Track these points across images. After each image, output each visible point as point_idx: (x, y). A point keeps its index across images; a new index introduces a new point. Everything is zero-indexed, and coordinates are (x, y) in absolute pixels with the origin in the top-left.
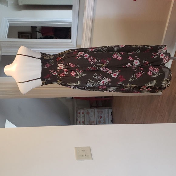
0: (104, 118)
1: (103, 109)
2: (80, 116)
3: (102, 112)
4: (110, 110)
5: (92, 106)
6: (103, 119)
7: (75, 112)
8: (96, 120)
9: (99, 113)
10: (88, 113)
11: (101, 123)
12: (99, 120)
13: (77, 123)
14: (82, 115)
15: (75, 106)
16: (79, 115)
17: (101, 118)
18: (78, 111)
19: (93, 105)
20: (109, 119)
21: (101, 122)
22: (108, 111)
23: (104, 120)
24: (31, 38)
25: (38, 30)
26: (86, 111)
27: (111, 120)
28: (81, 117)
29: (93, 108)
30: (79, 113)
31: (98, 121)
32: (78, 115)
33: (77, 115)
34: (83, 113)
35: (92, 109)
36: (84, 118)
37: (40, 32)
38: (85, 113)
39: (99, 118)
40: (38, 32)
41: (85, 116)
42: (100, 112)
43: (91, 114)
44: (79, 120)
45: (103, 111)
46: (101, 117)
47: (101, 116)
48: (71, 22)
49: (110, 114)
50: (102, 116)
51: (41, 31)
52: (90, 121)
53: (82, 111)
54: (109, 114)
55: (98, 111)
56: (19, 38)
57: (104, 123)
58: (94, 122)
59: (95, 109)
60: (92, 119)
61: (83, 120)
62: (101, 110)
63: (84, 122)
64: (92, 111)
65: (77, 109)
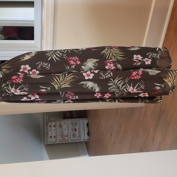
2: (51, 130)
3: (76, 123)
4: (85, 121)
6: (77, 131)
7: (46, 125)
9: (73, 125)
10: (61, 126)
12: (73, 133)
13: (48, 138)
14: (53, 128)
15: (45, 118)
16: (51, 128)
17: (75, 131)
18: (49, 124)
19: (66, 116)
20: (84, 132)
22: (83, 122)
23: (79, 132)
26: (58, 123)
27: (87, 132)
29: (66, 119)
30: (50, 126)
32: (49, 128)
33: (47, 129)
34: (54, 126)
35: (65, 121)
36: (55, 132)
37: (1, 33)
38: (57, 125)
41: (57, 130)
42: (74, 124)
43: (65, 127)
44: (50, 135)
45: (78, 122)
46: (76, 130)
47: (75, 129)
49: (86, 126)
50: (77, 128)
52: (63, 135)
53: (54, 123)
55: (72, 123)
57: (79, 136)
58: (67, 136)
59: (69, 121)
60: (65, 133)
61: (55, 134)
62: (76, 121)
63: (56, 137)
64: (65, 123)
65: (47, 122)
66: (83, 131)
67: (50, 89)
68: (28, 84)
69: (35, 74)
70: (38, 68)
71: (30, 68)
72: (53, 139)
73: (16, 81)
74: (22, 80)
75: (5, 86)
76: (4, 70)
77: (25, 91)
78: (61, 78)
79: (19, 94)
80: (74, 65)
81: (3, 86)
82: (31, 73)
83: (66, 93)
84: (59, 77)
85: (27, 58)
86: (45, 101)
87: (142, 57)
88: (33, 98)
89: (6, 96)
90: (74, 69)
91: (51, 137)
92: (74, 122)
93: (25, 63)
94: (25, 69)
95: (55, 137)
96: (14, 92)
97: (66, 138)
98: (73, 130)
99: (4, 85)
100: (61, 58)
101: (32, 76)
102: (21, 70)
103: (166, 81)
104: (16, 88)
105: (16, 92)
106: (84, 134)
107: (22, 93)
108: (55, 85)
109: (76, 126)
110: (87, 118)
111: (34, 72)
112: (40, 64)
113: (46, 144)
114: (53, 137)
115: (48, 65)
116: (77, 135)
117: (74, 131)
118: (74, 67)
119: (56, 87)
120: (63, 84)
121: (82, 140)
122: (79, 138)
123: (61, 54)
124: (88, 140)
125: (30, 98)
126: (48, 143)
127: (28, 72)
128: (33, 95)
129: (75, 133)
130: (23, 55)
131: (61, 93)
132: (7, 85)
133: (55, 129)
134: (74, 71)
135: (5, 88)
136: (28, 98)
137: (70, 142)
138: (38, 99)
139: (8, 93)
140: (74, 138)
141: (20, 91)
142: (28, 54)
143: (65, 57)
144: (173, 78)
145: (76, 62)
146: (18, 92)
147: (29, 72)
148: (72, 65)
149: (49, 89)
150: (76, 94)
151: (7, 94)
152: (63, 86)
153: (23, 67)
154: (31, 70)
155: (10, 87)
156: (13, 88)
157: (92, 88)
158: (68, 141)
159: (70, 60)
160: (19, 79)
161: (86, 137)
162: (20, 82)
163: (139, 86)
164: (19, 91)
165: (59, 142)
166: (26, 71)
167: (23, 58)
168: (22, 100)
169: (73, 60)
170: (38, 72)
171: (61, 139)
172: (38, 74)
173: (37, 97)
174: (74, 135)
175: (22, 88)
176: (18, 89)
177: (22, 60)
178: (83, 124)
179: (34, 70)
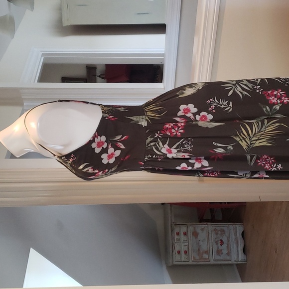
0: (228, 244)
1: (224, 226)
2: (179, 240)
3: (223, 231)
4: (239, 228)
5: (202, 220)
6: (225, 245)
7: (170, 232)
8: (211, 248)
9: (217, 234)
10: (195, 234)
11: (222, 254)
12: (218, 247)
13: (174, 253)
14: (183, 238)
15: (170, 218)
16: (179, 237)
17: (221, 245)
18: (177, 230)
19: (204, 218)
20: (237, 247)
21: (223, 251)
22: (235, 229)
23: (228, 247)
25: (98, 73)
26: (191, 229)
27: (242, 248)
28: (182, 241)
29: (206, 223)
30: (178, 234)
31: (215, 250)
32: (176, 237)
33: (173, 239)
34: (185, 234)
35: (203, 226)
36: (187, 244)
37: (102, 76)
38: (189, 232)
39: (217, 244)
40: (99, 76)
41: (190, 241)
42: (219, 232)
43: (202, 235)
44: (177, 248)
45: (226, 229)
46: (222, 243)
47: (221, 240)
50: (225, 239)
52: (199, 250)
53: (184, 229)
54: (238, 235)
55: (215, 230)
57: (228, 254)
58: (207, 252)
59: (210, 226)
60: (204, 247)
61: (186, 248)
62: (222, 228)
63: (188, 253)
64: (203, 230)
65: (173, 225)
66: (235, 246)
67: (232, 149)
68: (193, 138)
69: (206, 120)
70: (210, 109)
71: (195, 110)
72: (183, 257)
73: (171, 133)
74: (182, 131)
75: (151, 142)
76: (150, 113)
77: (186, 151)
78: (255, 128)
79: (174, 156)
80: (277, 104)
81: (148, 141)
82: (198, 117)
83: (258, 158)
85: (189, 92)
86: (217, 172)
88: (197, 165)
89: (152, 160)
90: (278, 112)
91: (179, 252)
92: (218, 228)
93: (187, 100)
94: (187, 111)
95: (186, 252)
96: (166, 152)
97: (205, 256)
98: (216, 242)
99: (149, 139)
100: (252, 92)
101: (201, 124)
102: (180, 113)
104: (170, 146)
105: (170, 152)
106: (238, 251)
107: (180, 155)
108: (240, 142)
109: (221, 235)
110: (242, 223)
111: (204, 116)
112: (214, 103)
113: (171, 264)
114: (182, 253)
115: (228, 104)
116: (225, 252)
117: (219, 244)
118: (278, 108)
120: (256, 140)
121: (233, 261)
122: (228, 258)
123: (250, 85)
124: (244, 262)
125: (192, 165)
126: (175, 263)
127: (192, 117)
128: (198, 160)
129: (221, 248)
130: (183, 88)
131: (249, 157)
132: (155, 140)
133: (185, 238)
134: (278, 116)
135: (152, 144)
136: (189, 164)
137: (212, 263)
138: (207, 167)
139: (157, 155)
140: (218, 257)
141: (178, 152)
142: (190, 86)
143: (259, 90)
145: (280, 98)
146: (174, 154)
147: (195, 117)
148: (274, 104)
149: (230, 147)
150: (278, 160)
151: (154, 157)
152: (257, 144)
153: (182, 107)
154: (198, 113)
155: (161, 143)
156: (166, 146)
158: (210, 261)
159: (268, 95)
160: (177, 129)
161: (241, 257)
162: (179, 134)
164: (176, 151)
165: (193, 261)
166: (189, 115)
167: (183, 93)
168: (178, 168)
169: (275, 96)
170: (210, 117)
171: (197, 258)
172: (211, 121)
174: (219, 252)
175: (182, 145)
176: (175, 147)
177: (181, 96)
178: (236, 234)
179: (203, 113)
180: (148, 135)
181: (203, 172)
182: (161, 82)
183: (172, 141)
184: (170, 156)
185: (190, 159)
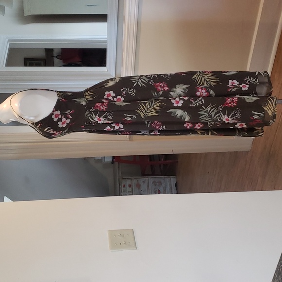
1: (162, 179)
3: (160, 183)
4: (173, 180)
5: (144, 175)
7: (118, 185)
9: (155, 185)
10: (138, 186)
14: (128, 189)
15: (117, 174)
16: (125, 189)
18: (123, 183)
19: (146, 173)
22: (170, 181)
24: (45, 65)
25: (55, 55)
26: (135, 182)
28: (128, 192)
29: (146, 177)
30: (124, 186)
32: (123, 188)
33: (120, 190)
34: (130, 186)
35: (144, 180)
36: (132, 194)
37: (58, 57)
38: (133, 185)
40: (56, 57)
41: (134, 191)
42: (157, 184)
45: (163, 181)
46: (159, 192)
47: (159, 190)
48: (106, 41)
50: (161, 189)
51: (60, 56)
53: (129, 182)
54: (172, 186)
56: (26, 65)
59: (149, 179)
62: (160, 180)
64: (144, 182)
65: (120, 180)
68: (113, 111)
69: (120, 101)
70: (123, 94)
71: (114, 95)
73: (100, 108)
74: (106, 107)
75: (88, 114)
76: (87, 97)
77: (109, 119)
78: (148, 105)
79: (102, 122)
80: (161, 91)
81: (86, 114)
82: (115, 99)
83: (152, 123)
84: (145, 104)
85: (111, 83)
86: (129, 132)
87: (238, 83)
88: (117, 128)
89: (89, 125)
90: (161, 96)
92: (156, 181)
93: (109, 89)
94: (109, 95)
96: (97, 120)
98: (155, 192)
99: (87, 113)
100: (148, 84)
101: (117, 103)
102: (105, 97)
103: (266, 109)
104: (100, 116)
105: (100, 120)
107: (106, 122)
108: (140, 114)
109: (159, 186)
110: (176, 176)
111: (119, 98)
112: (125, 90)
115: (133, 91)
117: (157, 193)
118: (161, 93)
119: (142, 115)
120: (149, 112)
123: (147, 80)
125: (114, 128)
127: (112, 99)
128: (117, 125)
131: (146, 122)
132: (91, 113)
133: (130, 189)
134: (161, 98)
135: (89, 115)
136: (112, 127)
138: (122, 129)
139: (92, 122)
141: (104, 120)
142: (112, 80)
143: (152, 82)
144: (274, 106)
145: (163, 88)
146: (102, 121)
148: (159, 91)
149: (134, 117)
150: (163, 124)
151: (90, 123)
152: (150, 114)
153: (107, 93)
154: (116, 97)
155: (94, 115)
156: (97, 116)
157: (181, 117)
159: (157, 86)
160: (103, 106)
162: (105, 109)
163: (235, 115)
164: (103, 119)
166: (110, 98)
167: (107, 84)
168: (105, 129)
169: (161, 86)
170: (123, 99)
172: (123, 101)
173: (121, 126)
175: (107, 116)
176: (102, 117)
177: (106, 86)
178: (170, 185)
179: (119, 97)
180: (86, 110)
181: (121, 132)
182: (106, 66)
183: (101, 113)
184: (99, 122)
185: (112, 124)
